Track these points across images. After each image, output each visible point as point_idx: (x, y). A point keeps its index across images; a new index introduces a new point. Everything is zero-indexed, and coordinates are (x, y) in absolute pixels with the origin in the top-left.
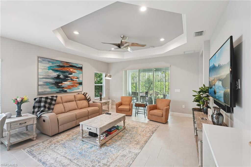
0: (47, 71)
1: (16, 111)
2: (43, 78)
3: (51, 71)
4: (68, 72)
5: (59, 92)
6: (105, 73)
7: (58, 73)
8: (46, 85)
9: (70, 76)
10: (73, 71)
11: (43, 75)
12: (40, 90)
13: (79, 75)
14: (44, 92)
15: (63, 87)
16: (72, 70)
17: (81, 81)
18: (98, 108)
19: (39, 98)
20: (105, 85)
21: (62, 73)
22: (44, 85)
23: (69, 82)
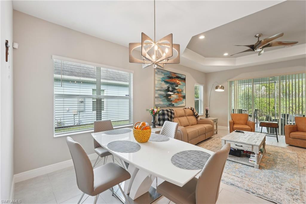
0: (160, 82)
1: (152, 121)
2: (158, 90)
3: (163, 83)
4: (175, 84)
5: (169, 105)
6: (203, 85)
7: (168, 85)
8: (161, 98)
9: (177, 89)
10: (178, 83)
11: (158, 87)
12: (156, 103)
13: (183, 87)
14: (159, 104)
15: (171, 101)
16: (178, 81)
17: (184, 95)
18: (211, 125)
19: (162, 110)
20: (202, 100)
21: (171, 84)
22: (159, 97)
23: (176, 96)
